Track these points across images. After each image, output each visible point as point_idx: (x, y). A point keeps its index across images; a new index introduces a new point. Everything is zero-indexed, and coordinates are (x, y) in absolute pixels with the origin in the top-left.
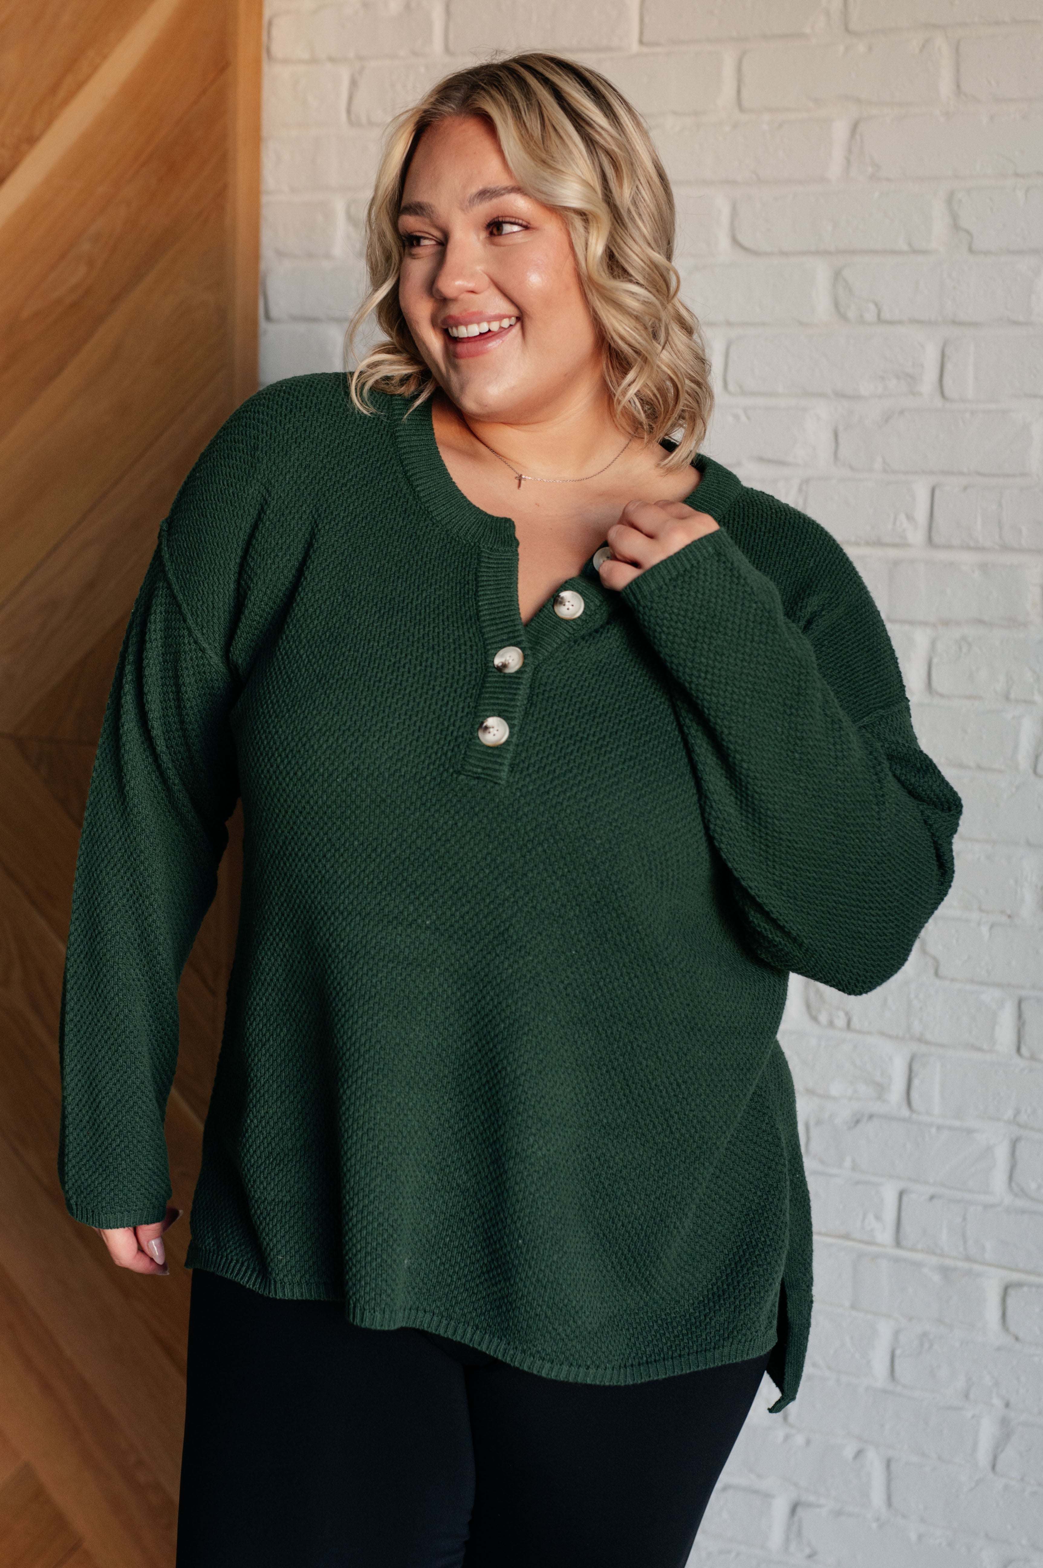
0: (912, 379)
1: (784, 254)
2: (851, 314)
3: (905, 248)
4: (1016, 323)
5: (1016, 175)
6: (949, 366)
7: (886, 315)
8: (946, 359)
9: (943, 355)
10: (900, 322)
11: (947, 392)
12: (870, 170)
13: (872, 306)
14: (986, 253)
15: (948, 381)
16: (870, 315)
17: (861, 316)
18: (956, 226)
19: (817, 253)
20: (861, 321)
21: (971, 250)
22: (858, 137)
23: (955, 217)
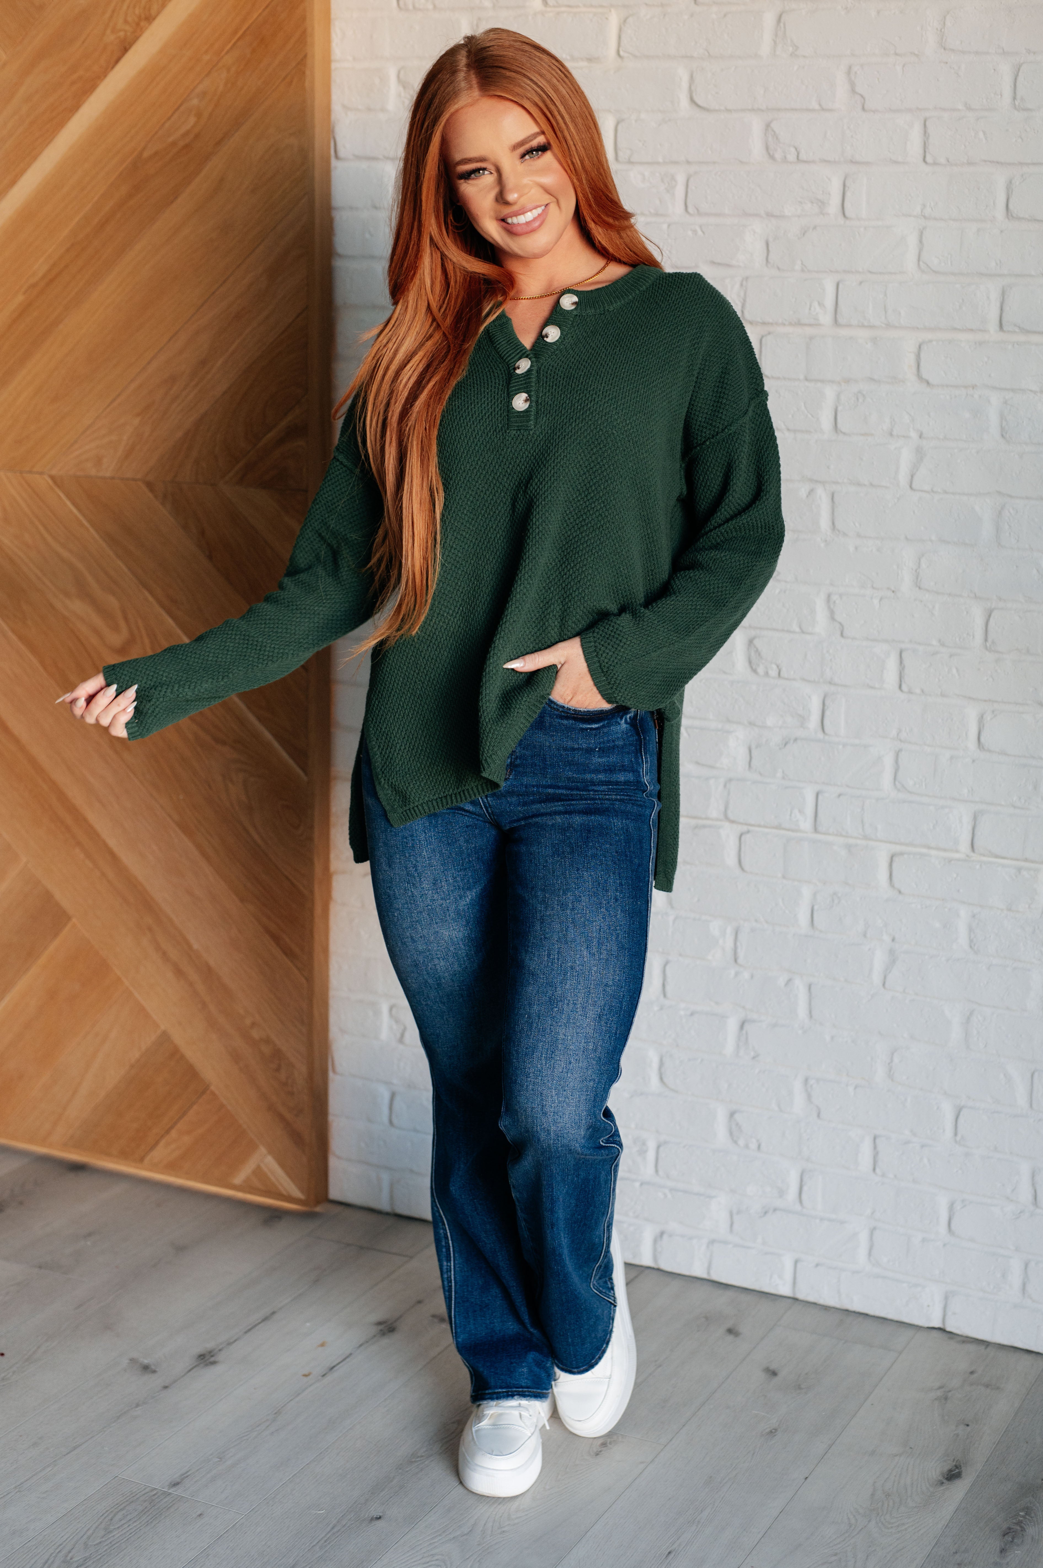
0: (822, 204)
1: (728, 111)
2: (778, 156)
3: (817, 107)
4: (896, 162)
5: (896, 54)
6: (848, 194)
7: (803, 156)
8: (847, 189)
9: (844, 185)
10: (814, 162)
11: (847, 214)
12: (791, 49)
13: (793, 150)
14: (875, 111)
15: (847, 204)
16: (792, 157)
17: (785, 157)
18: (853, 91)
19: (753, 110)
20: (785, 160)
21: (863, 109)
22: (782, 25)
23: (852, 85)
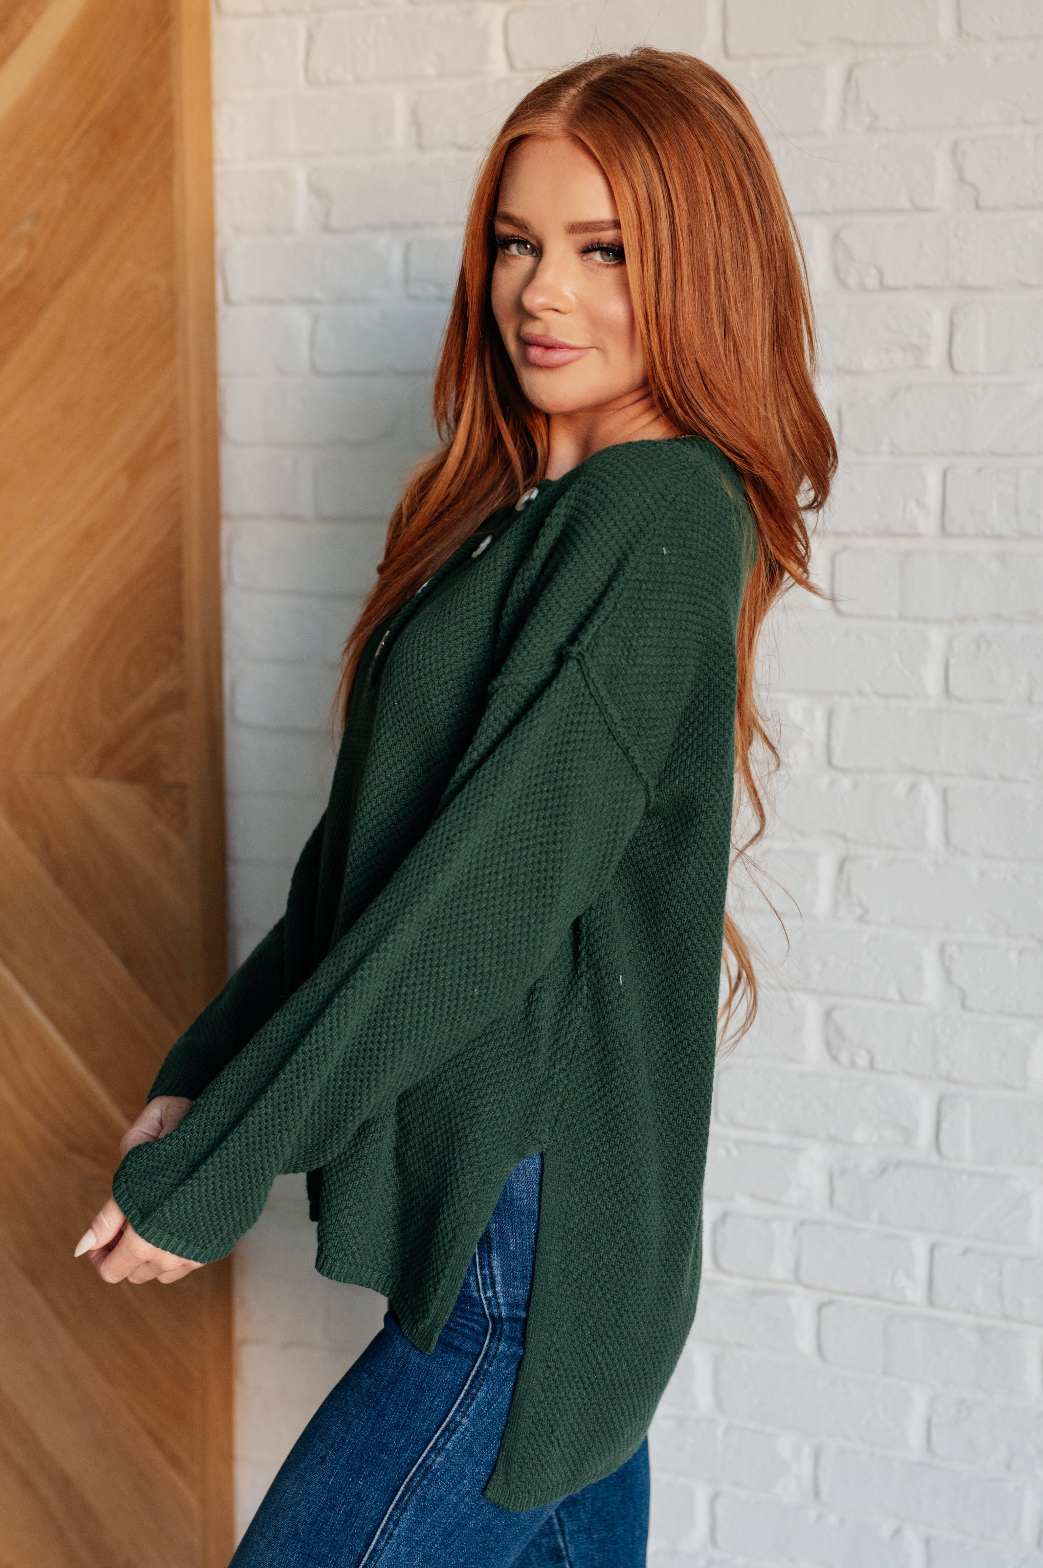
0: (919, 352)
2: (852, 281)
3: (907, 205)
4: (1028, 286)
5: (1025, 121)
6: (958, 336)
7: (889, 280)
8: (955, 328)
9: (952, 324)
10: (904, 288)
11: (957, 365)
12: (867, 120)
13: (873, 271)
14: (994, 209)
15: (957, 352)
16: (872, 282)
17: (863, 283)
18: (962, 180)
19: (813, 213)
20: (862, 287)
21: (977, 207)
22: (853, 84)
23: (960, 169)
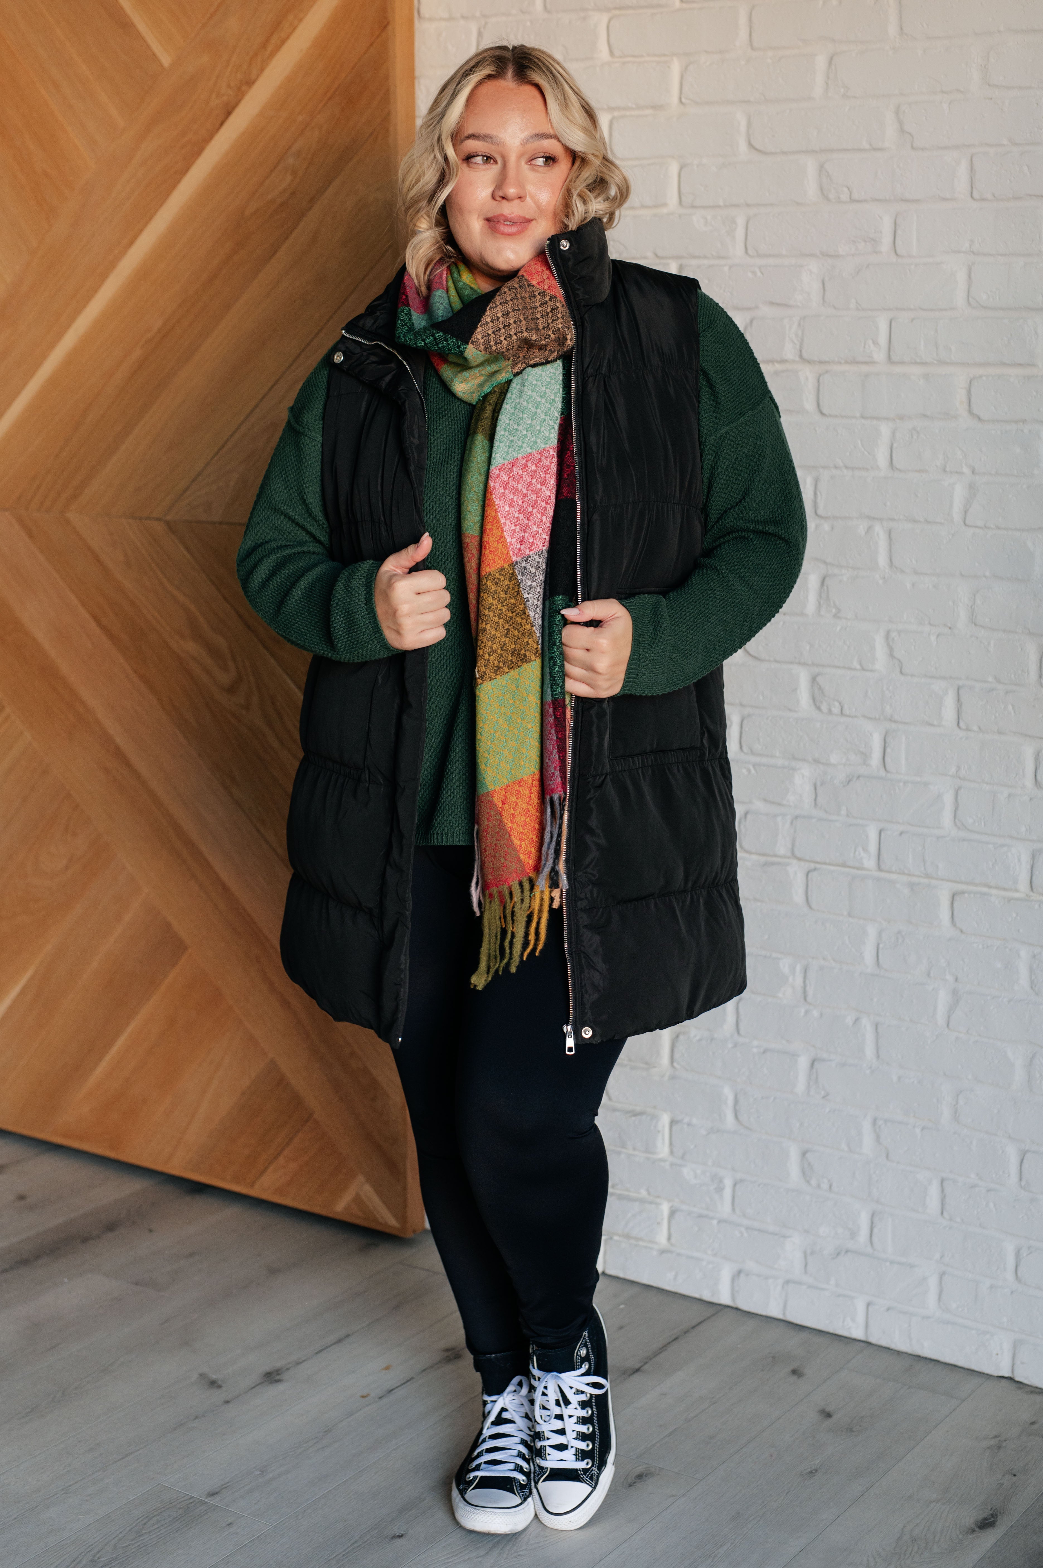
0: (874, 242)
1: (784, 153)
2: (832, 196)
3: (868, 147)
4: (945, 199)
5: (943, 92)
6: (899, 232)
7: (856, 196)
8: (897, 227)
9: (895, 224)
10: (865, 201)
11: (899, 252)
12: (842, 90)
13: (845, 190)
14: (923, 149)
15: (899, 242)
16: (845, 197)
17: (839, 198)
18: (902, 130)
19: (807, 152)
20: (838, 200)
21: (913, 148)
22: (833, 67)
23: (901, 123)
